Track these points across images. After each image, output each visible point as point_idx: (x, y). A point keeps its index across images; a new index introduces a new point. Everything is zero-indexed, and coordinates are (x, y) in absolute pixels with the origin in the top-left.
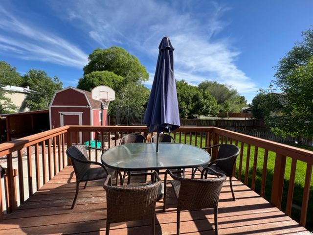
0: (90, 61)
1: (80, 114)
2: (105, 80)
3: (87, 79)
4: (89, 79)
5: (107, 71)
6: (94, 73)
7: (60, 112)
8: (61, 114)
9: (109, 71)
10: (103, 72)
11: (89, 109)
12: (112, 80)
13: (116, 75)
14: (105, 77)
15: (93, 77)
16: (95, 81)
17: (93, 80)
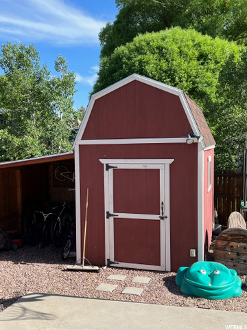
0: (121, 7)
1: (163, 166)
2: (176, 56)
3: (124, 60)
4: (129, 58)
5: (178, 29)
6: (140, 39)
7: (104, 161)
8: (108, 167)
9: (184, 26)
10: (167, 32)
11: (195, 145)
12: (197, 54)
13: (208, 38)
14: (175, 47)
15: (139, 50)
16: (147, 63)
17: (140, 62)
